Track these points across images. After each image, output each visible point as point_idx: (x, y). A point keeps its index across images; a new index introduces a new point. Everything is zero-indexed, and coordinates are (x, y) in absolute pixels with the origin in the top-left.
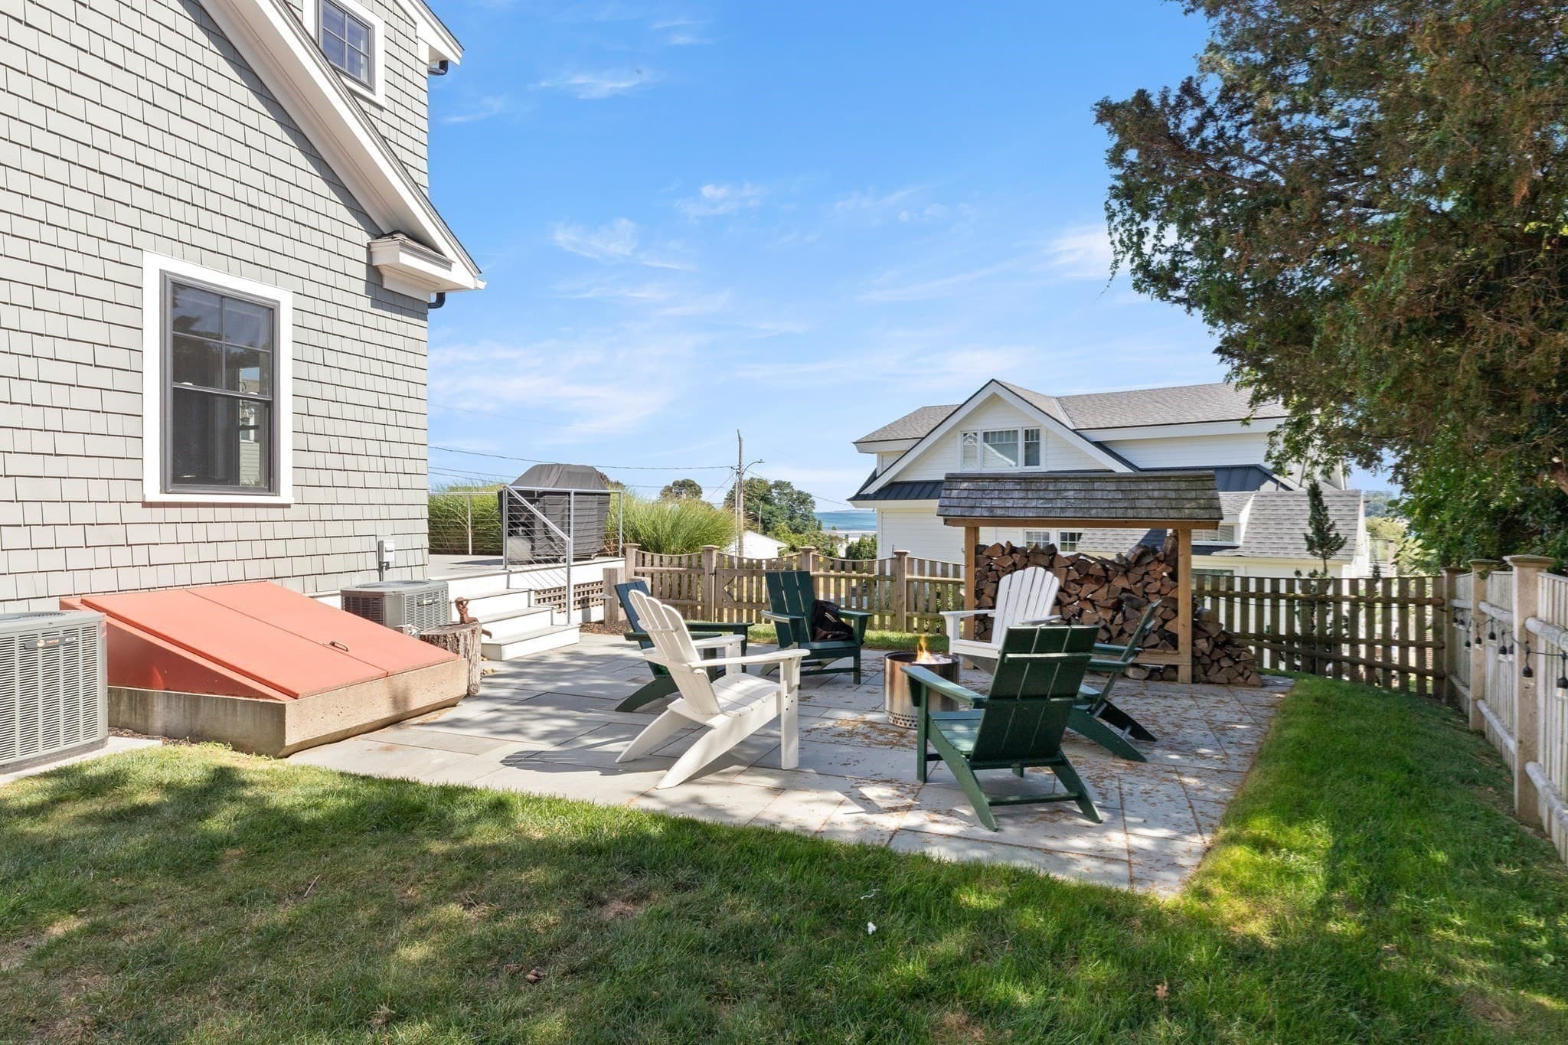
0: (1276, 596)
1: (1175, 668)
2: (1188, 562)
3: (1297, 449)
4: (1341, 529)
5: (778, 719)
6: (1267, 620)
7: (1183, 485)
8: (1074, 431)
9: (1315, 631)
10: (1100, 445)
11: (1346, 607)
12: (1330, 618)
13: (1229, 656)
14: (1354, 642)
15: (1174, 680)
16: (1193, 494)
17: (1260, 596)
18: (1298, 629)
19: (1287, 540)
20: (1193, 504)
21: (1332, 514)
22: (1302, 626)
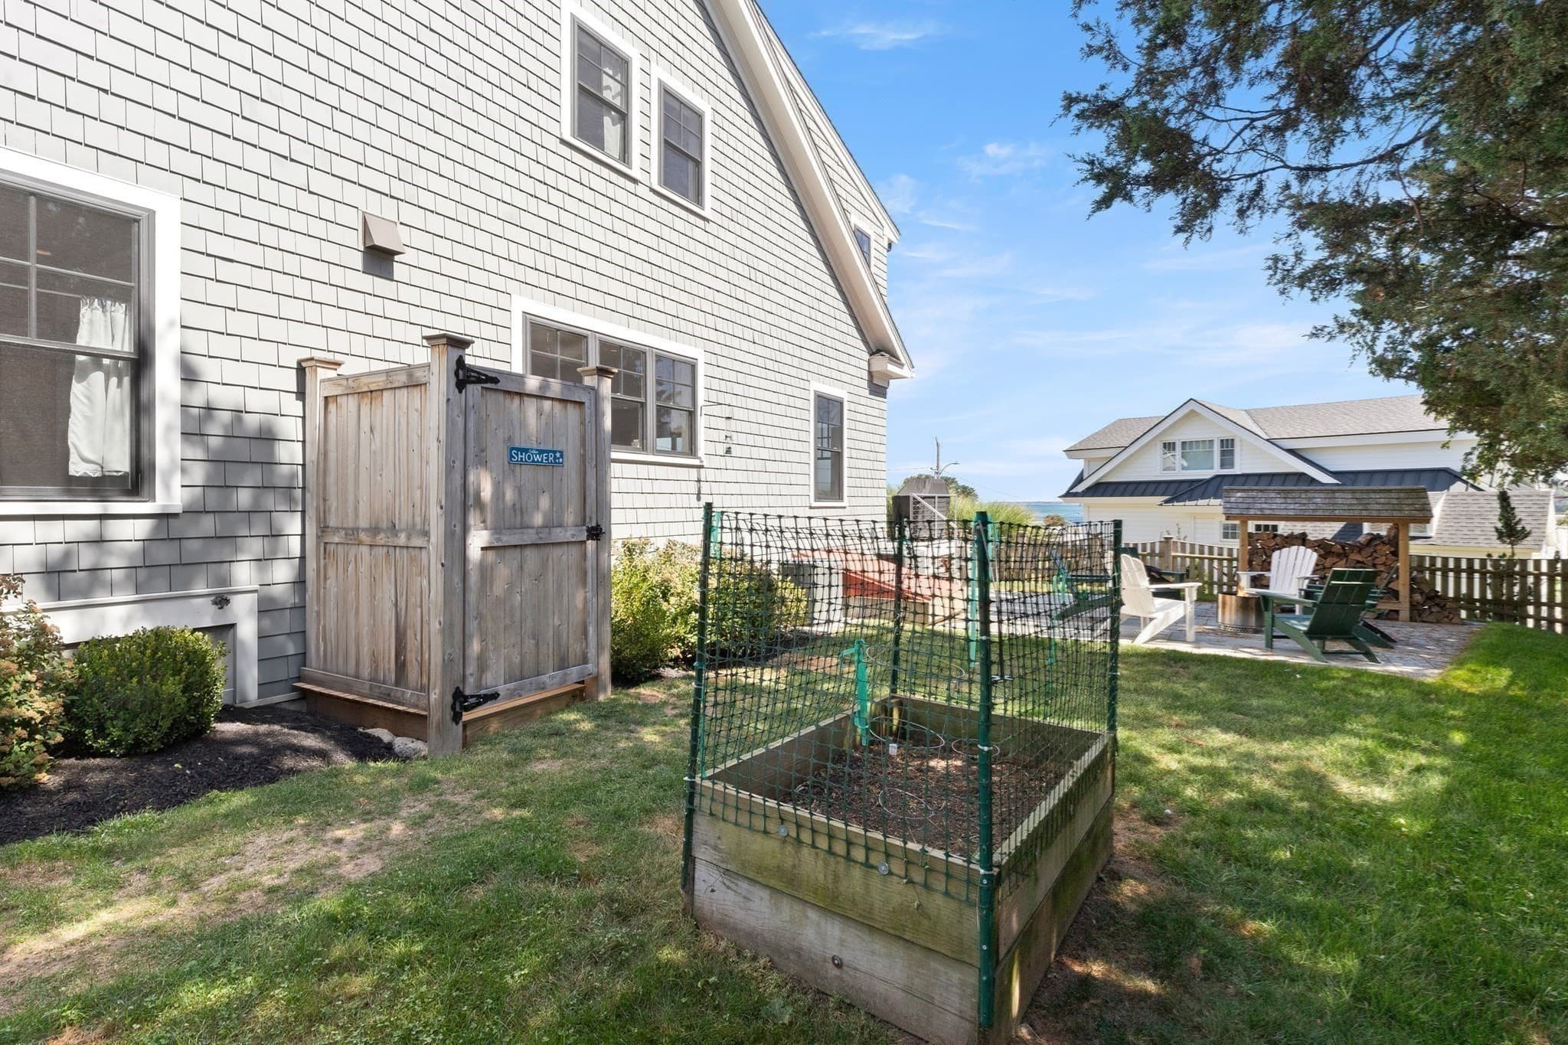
0: (1470, 571)
1: (1397, 612)
2: (1407, 548)
3: (1490, 465)
4: (1527, 523)
5: (1184, 618)
6: (1464, 590)
7: (1402, 495)
8: (1268, 440)
9: (1504, 598)
10: (1292, 452)
11: (1531, 580)
12: (1516, 589)
13: (1437, 605)
14: (1538, 604)
15: (1397, 619)
16: (1410, 501)
17: (1458, 570)
18: (1489, 596)
19: (1478, 532)
20: (1411, 508)
21: (1520, 513)
22: (1493, 593)
